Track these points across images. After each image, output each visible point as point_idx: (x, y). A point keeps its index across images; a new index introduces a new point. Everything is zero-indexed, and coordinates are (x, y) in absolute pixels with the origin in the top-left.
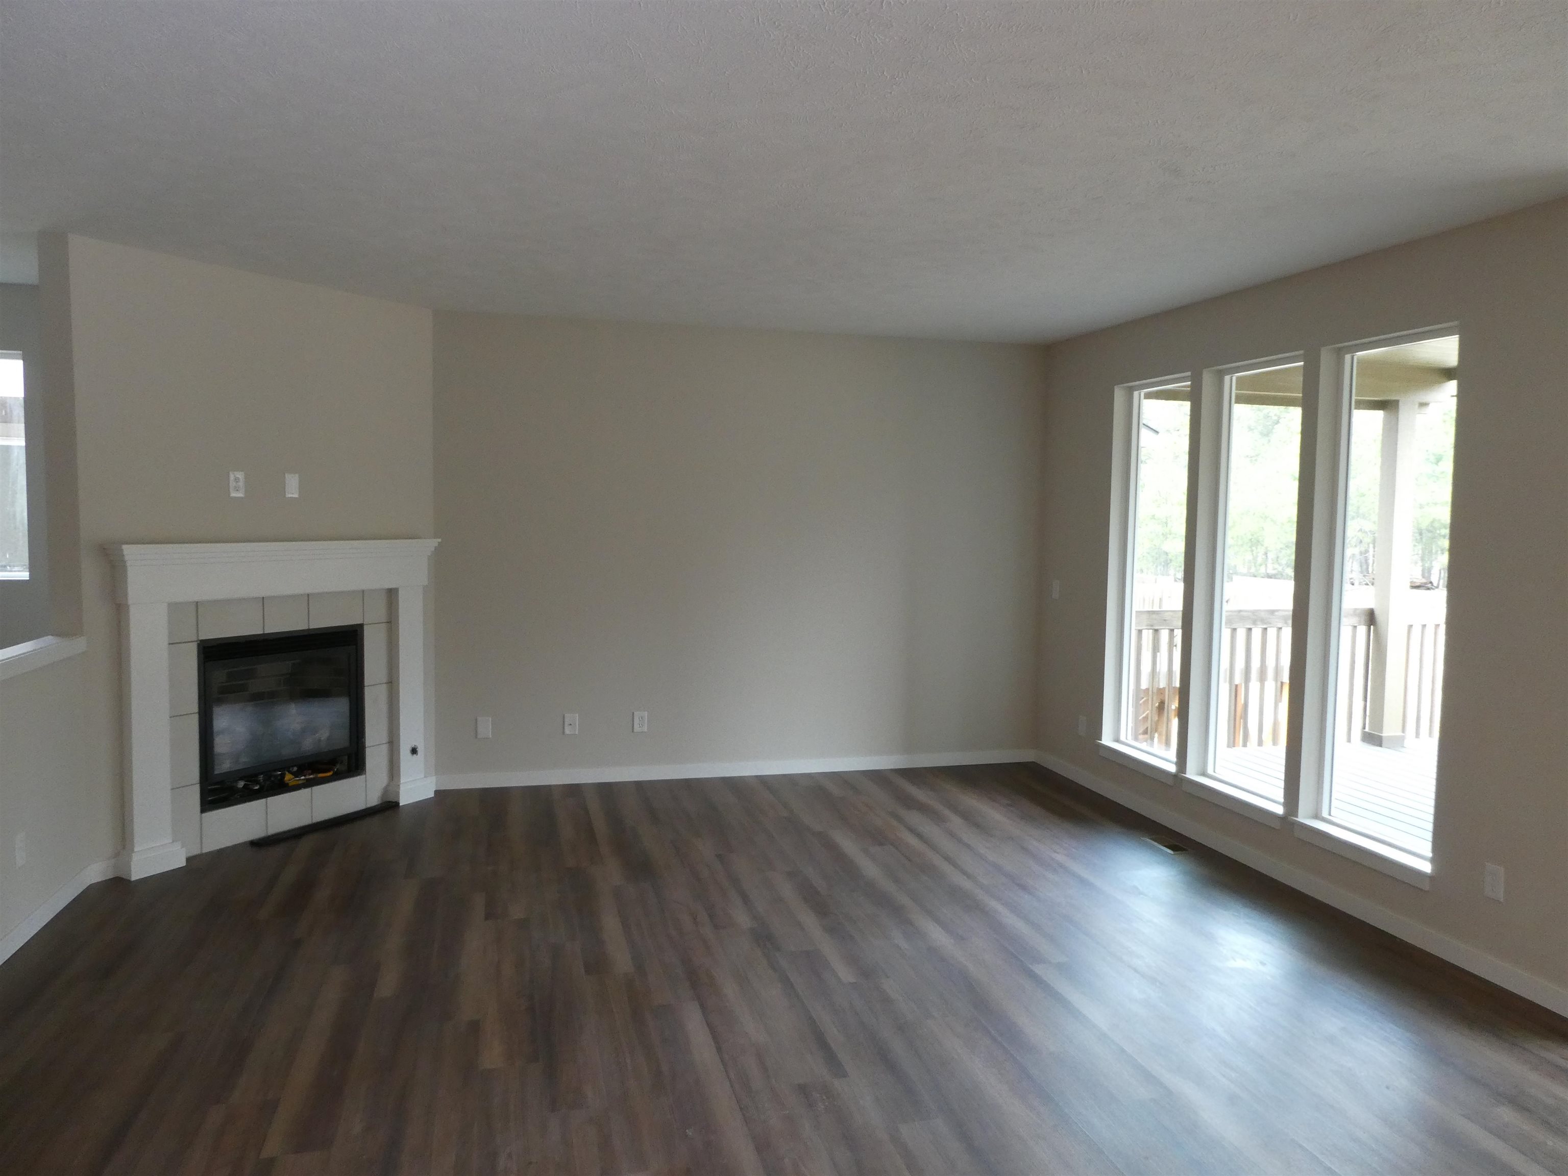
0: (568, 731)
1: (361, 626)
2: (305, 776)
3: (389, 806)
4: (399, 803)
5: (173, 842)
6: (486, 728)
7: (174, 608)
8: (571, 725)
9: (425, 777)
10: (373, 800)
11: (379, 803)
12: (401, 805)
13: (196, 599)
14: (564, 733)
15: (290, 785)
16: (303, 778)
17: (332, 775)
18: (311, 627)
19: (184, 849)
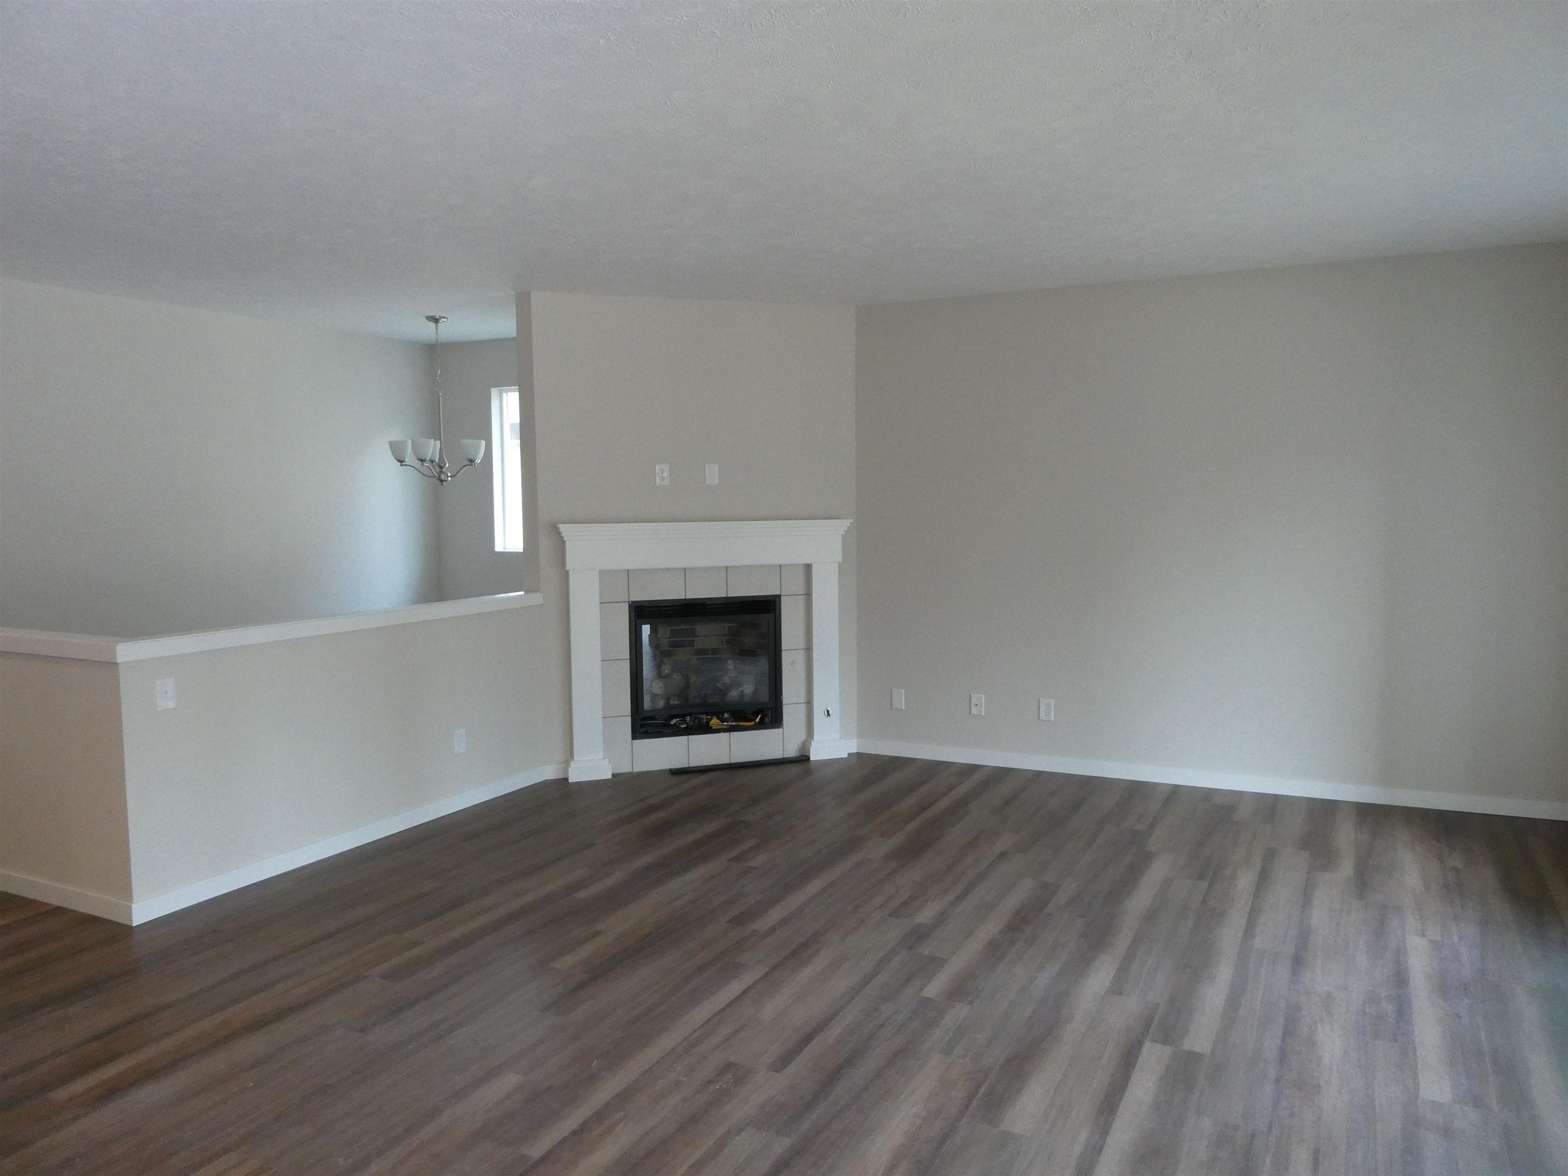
0: (974, 711)
1: (779, 596)
2: (727, 722)
3: (803, 759)
4: (810, 758)
5: (604, 758)
6: (900, 699)
7: (605, 574)
8: (976, 705)
9: (841, 738)
10: (791, 751)
11: (797, 755)
12: (811, 759)
13: (627, 567)
14: (970, 713)
15: (713, 728)
16: (725, 723)
17: (754, 725)
18: (729, 595)
19: (610, 765)
